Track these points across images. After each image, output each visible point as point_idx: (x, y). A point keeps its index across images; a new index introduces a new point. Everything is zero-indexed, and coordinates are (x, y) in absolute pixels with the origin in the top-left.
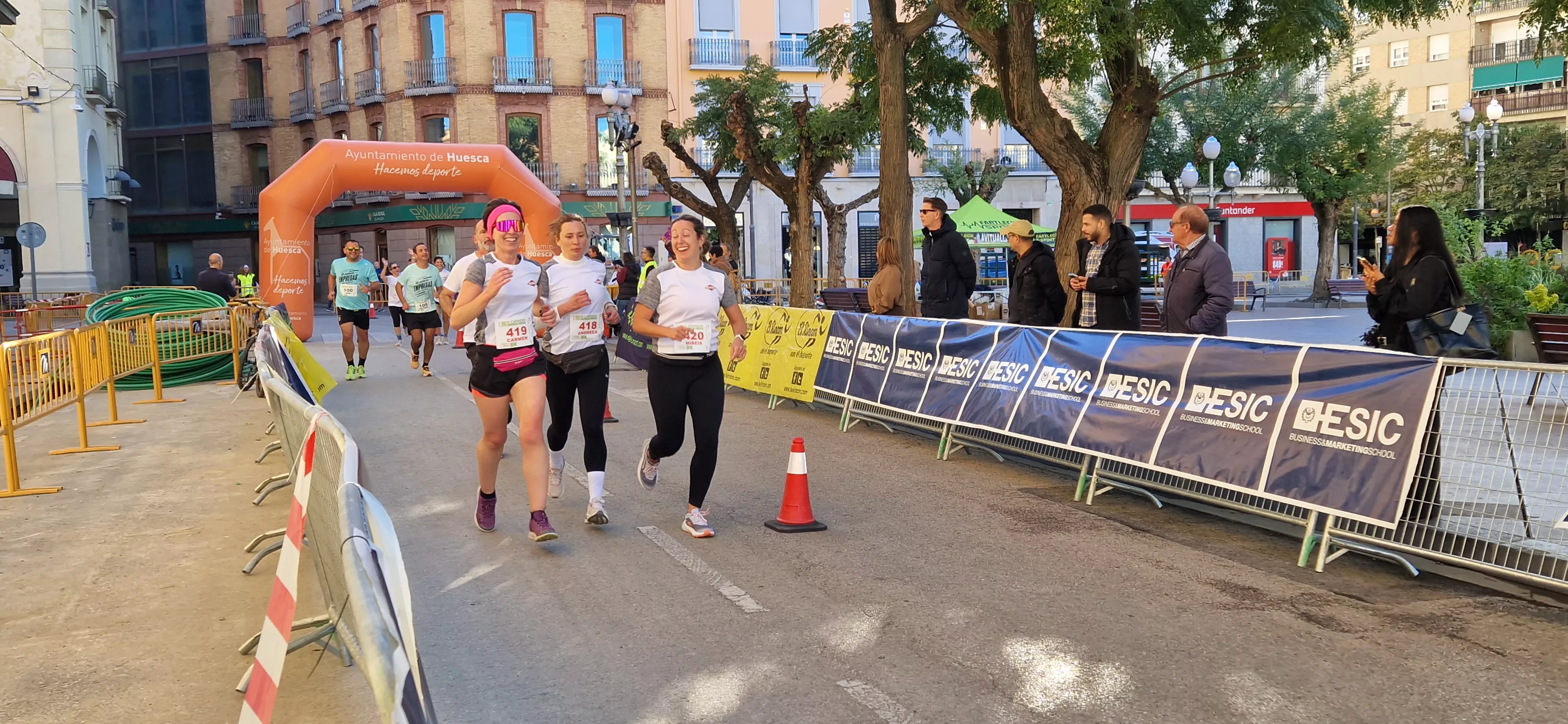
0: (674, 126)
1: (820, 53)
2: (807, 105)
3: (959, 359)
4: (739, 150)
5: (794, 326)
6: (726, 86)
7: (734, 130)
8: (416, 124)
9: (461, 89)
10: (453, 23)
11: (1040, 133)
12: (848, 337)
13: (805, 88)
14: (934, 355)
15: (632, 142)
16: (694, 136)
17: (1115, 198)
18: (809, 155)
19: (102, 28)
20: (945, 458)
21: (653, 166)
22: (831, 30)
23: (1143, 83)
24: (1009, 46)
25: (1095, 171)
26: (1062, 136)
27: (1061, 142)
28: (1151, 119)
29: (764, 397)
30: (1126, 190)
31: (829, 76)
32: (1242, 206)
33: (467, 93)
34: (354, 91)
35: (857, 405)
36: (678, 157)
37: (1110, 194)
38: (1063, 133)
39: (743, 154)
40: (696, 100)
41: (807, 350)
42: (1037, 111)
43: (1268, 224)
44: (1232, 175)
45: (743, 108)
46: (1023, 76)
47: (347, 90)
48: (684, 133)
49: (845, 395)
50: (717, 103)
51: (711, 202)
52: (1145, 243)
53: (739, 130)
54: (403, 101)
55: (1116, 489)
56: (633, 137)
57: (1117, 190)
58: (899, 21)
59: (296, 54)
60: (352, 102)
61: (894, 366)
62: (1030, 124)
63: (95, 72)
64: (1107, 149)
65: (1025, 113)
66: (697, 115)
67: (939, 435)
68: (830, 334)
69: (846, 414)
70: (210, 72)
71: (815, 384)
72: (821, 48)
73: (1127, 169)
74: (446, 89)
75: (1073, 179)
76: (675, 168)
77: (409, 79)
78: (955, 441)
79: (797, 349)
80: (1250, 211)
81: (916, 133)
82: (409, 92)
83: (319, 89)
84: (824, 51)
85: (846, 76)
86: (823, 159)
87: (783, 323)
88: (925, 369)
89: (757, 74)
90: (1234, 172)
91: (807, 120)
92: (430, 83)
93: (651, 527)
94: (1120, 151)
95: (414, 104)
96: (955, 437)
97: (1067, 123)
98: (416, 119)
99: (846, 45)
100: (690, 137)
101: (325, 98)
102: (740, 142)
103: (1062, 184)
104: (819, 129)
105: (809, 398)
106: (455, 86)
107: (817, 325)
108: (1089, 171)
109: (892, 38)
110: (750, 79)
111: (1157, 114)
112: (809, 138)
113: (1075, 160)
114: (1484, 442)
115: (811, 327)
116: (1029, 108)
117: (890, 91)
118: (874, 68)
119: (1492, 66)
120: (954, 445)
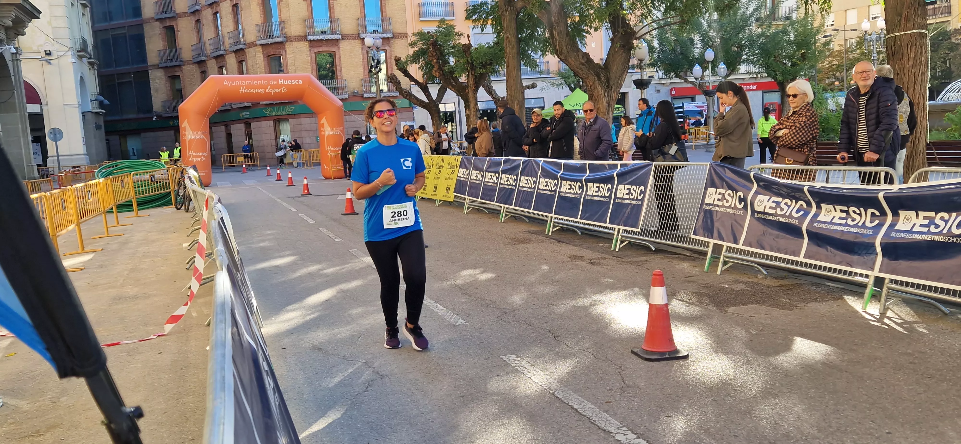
0: (401, 59)
1: (474, 18)
2: (470, 45)
3: (508, 176)
4: (435, 71)
5: (446, 165)
6: (427, 37)
7: (432, 60)
8: (264, 60)
9: (288, 39)
10: (282, 1)
11: (571, 60)
12: (466, 168)
13: (469, 36)
14: (499, 175)
15: (377, 70)
16: (412, 64)
18: (473, 72)
19: (82, 13)
20: (502, 221)
21: (393, 81)
22: (479, 5)
23: (625, 31)
24: (553, 17)
25: (603, 79)
26: (583, 62)
27: (583, 64)
28: (631, 50)
29: (434, 201)
31: (480, 29)
32: (749, 84)
33: (292, 41)
34: (228, 43)
35: (471, 201)
36: (405, 75)
37: (611, 90)
38: (584, 60)
39: (437, 73)
40: (411, 45)
41: (452, 176)
42: (569, 50)
43: (764, 94)
44: (722, 70)
45: (437, 48)
46: (560, 32)
47: (223, 42)
48: (406, 63)
49: (466, 197)
50: (423, 45)
51: (425, 100)
53: (435, 60)
54: (256, 47)
56: (377, 67)
59: (194, 22)
60: (227, 49)
61: (485, 181)
62: (566, 56)
63: (81, 39)
64: (609, 68)
65: (563, 51)
66: (412, 53)
67: (500, 211)
68: (460, 167)
69: (466, 206)
70: (145, 35)
71: (455, 192)
74: (280, 40)
76: (405, 82)
77: (258, 34)
78: (507, 213)
79: (447, 176)
80: (754, 87)
82: (259, 42)
83: (208, 42)
84: (476, 16)
86: (482, 74)
87: (441, 164)
88: (496, 182)
89: (444, 28)
90: (723, 68)
91: (471, 53)
92: (271, 36)
94: (615, 67)
95: (262, 49)
96: (507, 212)
97: (586, 55)
98: (264, 58)
100: (410, 65)
101: (212, 47)
102: (436, 67)
104: (477, 58)
105: (452, 199)
106: (285, 37)
107: (455, 163)
108: (599, 79)
109: (509, 9)
110: (440, 32)
111: (633, 48)
112: (472, 63)
113: (591, 73)
115: (453, 165)
116: (565, 48)
120: (506, 215)
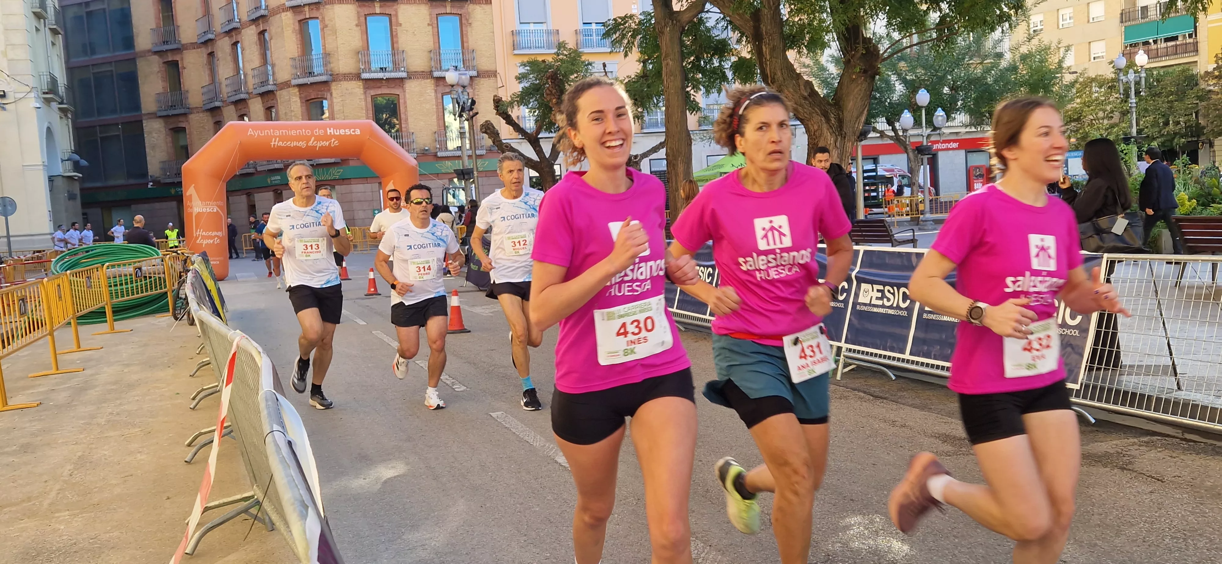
0: (503, 99)
1: (614, 37)
6: (543, 66)
7: (551, 100)
8: (301, 106)
9: (335, 77)
10: (326, 26)
13: (604, 65)
15: (471, 113)
16: (519, 106)
17: (849, 140)
19: (52, 42)
21: (488, 131)
22: (623, 18)
23: (867, 49)
24: (762, 26)
25: (833, 120)
26: (806, 94)
27: (805, 98)
28: (874, 78)
30: (858, 134)
31: (622, 54)
32: (949, 141)
33: (340, 80)
34: (252, 83)
36: (508, 122)
37: (845, 137)
38: (806, 92)
40: (519, 78)
42: (785, 76)
43: (970, 155)
44: (940, 118)
45: (556, 83)
46: (773, 49)
47: (246, 83)
48: (511, 104)
50: (536, 80)
51: (534, 156)
52: (874, 174)
53: (554, 100)
54: (291, 89)
55: (859, 367)
56: (471, 109)
57: (851, 134)
58: (675, 10)
59: (205, 56)
60: (250, 91)
63: (49, 77)
64: (841, 103)
65: (776, 76)
66: (521, 90)
70: (139, 72)
72: (615, 33)
73: (857, 118)
74: (323, 78)
75: (816, 127)
76: (506, 132)
77: (294, 71)
80: (955, 145)
81: (692, 97)
82: (294, 82)
83: (224, 83)
84: (617, 35)
85: (635, 54)
89: (566, 55)
90: (942, 116)
92: (311, 74)
93: (499, 413)
94: (851, 103)
95: (299, 91)
97: (809, 84)
98: (302, 102)
99: (634, 30)
100: (516, 107)
101: (229, 89)
103: (808, 131)
106: (331, 75)
108: (828, 120)
109: (670, 23)
110: (561, 60)
111: (878, 74)
113: (817, 112)
114: (1141, 317)
116: (779, 74)
117: (670, 65)
118: (657, 47)
119: (1137, 25)
